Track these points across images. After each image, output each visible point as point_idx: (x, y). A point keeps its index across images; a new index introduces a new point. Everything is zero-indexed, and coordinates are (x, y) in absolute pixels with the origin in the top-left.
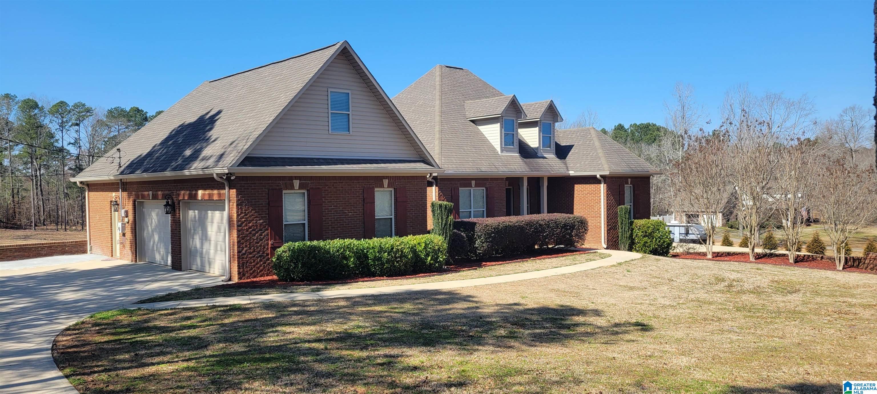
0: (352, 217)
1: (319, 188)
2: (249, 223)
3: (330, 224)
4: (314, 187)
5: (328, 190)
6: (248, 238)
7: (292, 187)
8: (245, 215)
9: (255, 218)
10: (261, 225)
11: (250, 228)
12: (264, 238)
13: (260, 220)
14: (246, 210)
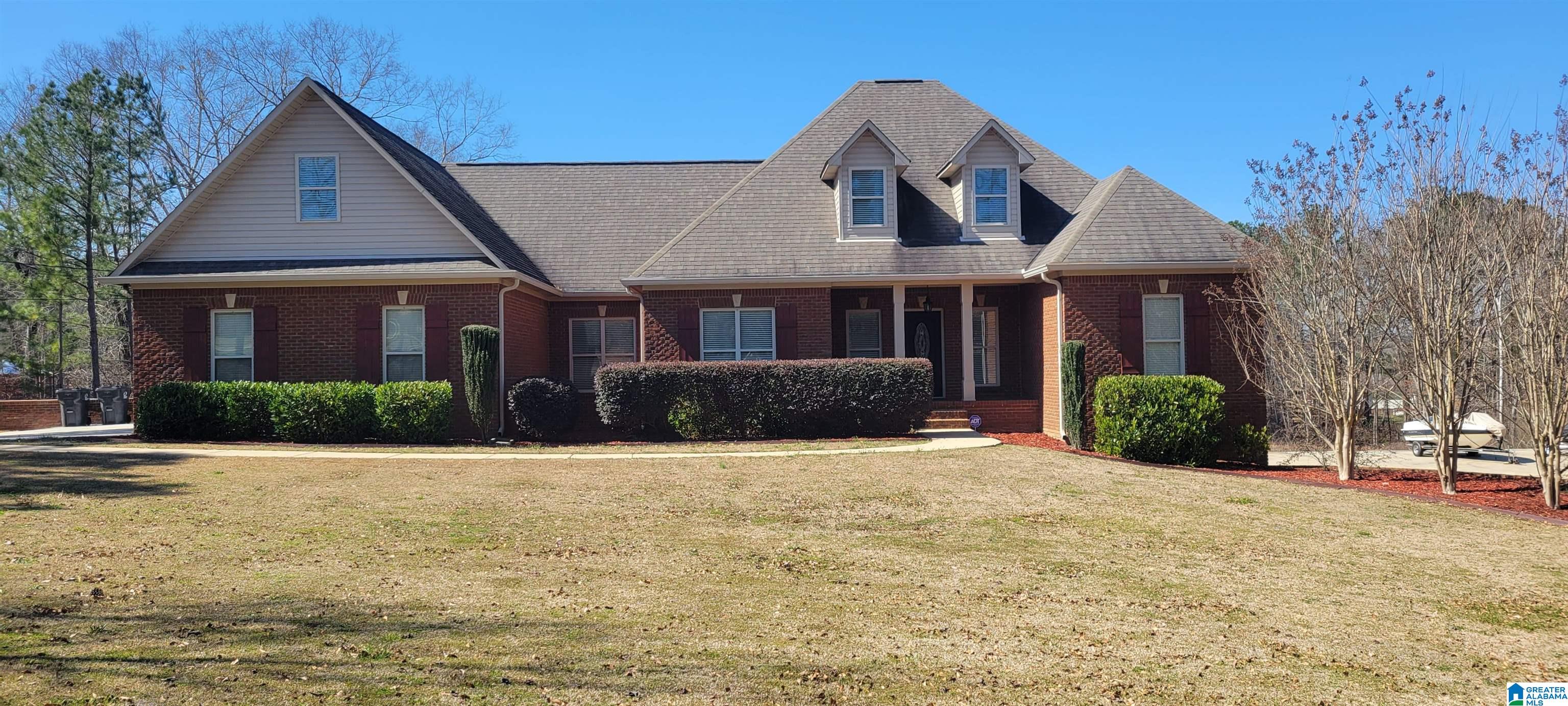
0: (333, 351)
1: (272, 306)
2: (153, 355)
3: (292, 360)
4: (264, 305)
5: (289, 309)
6: (151, 376)
7: (223, 305)
8: (146, 344)
9: (163, 348)
10: (171, 358)
11: (154, 362)
12: (175, 377)
13: (170, 351)
14: (148, 337)
